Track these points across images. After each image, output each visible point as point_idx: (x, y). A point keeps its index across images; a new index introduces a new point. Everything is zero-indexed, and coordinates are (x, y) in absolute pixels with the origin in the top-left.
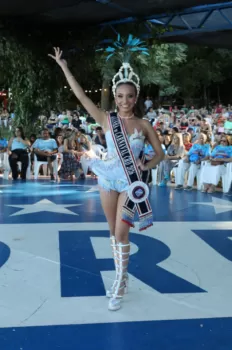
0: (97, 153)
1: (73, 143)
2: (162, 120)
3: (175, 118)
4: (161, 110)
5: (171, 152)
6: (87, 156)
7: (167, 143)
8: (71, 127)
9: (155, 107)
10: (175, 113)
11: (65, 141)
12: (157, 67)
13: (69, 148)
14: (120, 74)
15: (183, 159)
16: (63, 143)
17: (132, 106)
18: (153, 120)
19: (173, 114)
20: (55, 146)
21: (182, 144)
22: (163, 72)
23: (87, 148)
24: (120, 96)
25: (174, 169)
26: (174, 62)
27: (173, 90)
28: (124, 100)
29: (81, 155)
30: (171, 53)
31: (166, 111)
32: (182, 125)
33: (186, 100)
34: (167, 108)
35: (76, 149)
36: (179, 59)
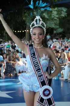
0: (24, 63)
1: (11, 58)
2: (55, 45)
3: (62, 44)
4: (54, 40)
5: (61, 62)
6: (18, 64)
7: (59, 57)
8: (11, 49)
9: (52, 39)
10: (62, 42)
11: (8, 57)
12: (53, 19)
13: (10, 60)
14: (34, 22)
15: (67, 65)
16: (6, 58)
17: (41, 40)
18: (51, 45)
19: (60, 42)
20: (2, 59)
21: (66, 57)
22: (55, 22)
23: (19, 60)
24: (35, 34)
25: (63, 70)
26: (61, 17)
27: (60, 30)
28: (37, 36)
29: (15, 64)
30: (59, 12)
31: (57, 41)
32: (65, 47)
33: (66, 35)
34: (57, 39)
35: (13, 61)
36: (63, 15)
